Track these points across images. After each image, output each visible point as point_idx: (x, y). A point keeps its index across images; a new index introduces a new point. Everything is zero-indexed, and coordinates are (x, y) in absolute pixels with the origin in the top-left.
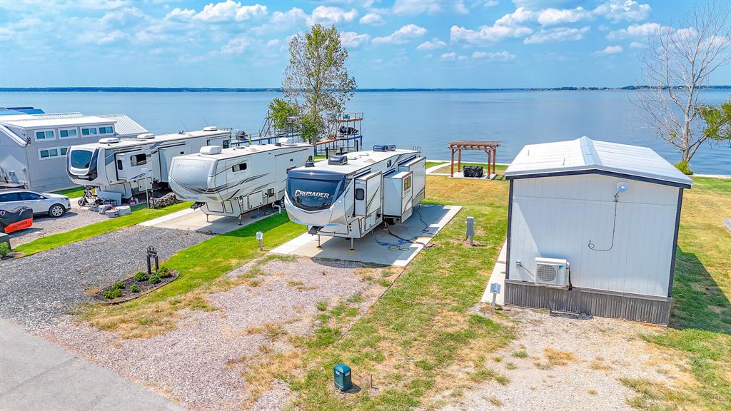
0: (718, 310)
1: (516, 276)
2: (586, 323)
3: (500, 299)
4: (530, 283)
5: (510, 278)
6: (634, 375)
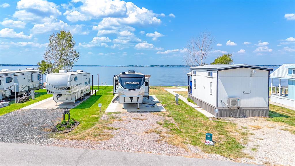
4: (225, 108)
5: (219, 107)
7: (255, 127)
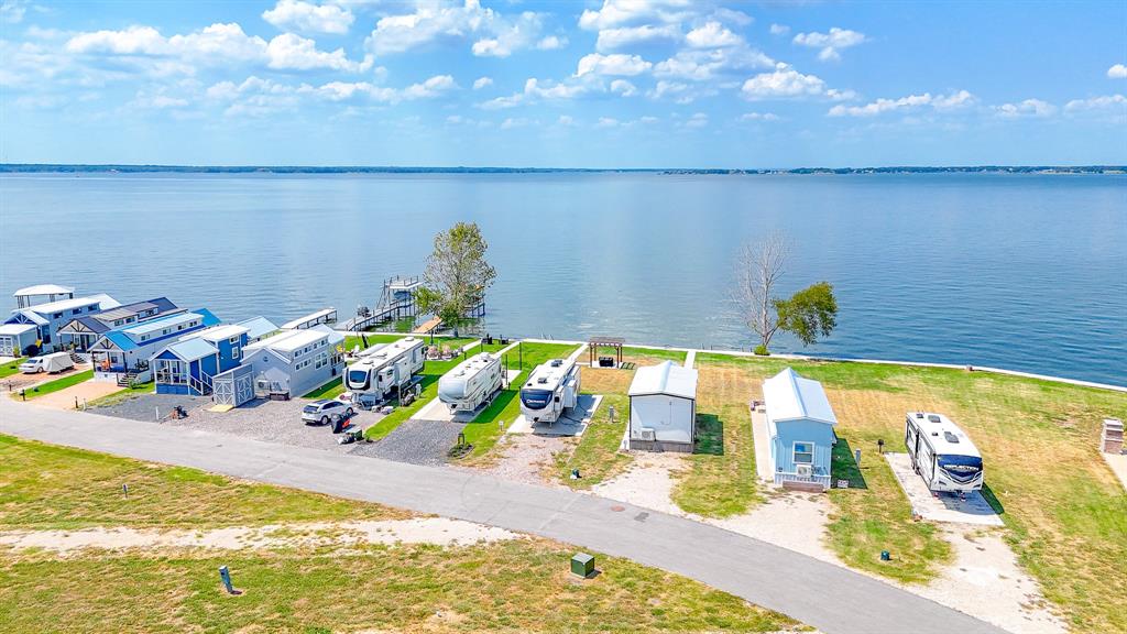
0: (715, 447)
1: (633, 437)
2: (662, 454)
3: (628, 448)
4: (639, 439)
6: (672, 468)
7: (647, 466)
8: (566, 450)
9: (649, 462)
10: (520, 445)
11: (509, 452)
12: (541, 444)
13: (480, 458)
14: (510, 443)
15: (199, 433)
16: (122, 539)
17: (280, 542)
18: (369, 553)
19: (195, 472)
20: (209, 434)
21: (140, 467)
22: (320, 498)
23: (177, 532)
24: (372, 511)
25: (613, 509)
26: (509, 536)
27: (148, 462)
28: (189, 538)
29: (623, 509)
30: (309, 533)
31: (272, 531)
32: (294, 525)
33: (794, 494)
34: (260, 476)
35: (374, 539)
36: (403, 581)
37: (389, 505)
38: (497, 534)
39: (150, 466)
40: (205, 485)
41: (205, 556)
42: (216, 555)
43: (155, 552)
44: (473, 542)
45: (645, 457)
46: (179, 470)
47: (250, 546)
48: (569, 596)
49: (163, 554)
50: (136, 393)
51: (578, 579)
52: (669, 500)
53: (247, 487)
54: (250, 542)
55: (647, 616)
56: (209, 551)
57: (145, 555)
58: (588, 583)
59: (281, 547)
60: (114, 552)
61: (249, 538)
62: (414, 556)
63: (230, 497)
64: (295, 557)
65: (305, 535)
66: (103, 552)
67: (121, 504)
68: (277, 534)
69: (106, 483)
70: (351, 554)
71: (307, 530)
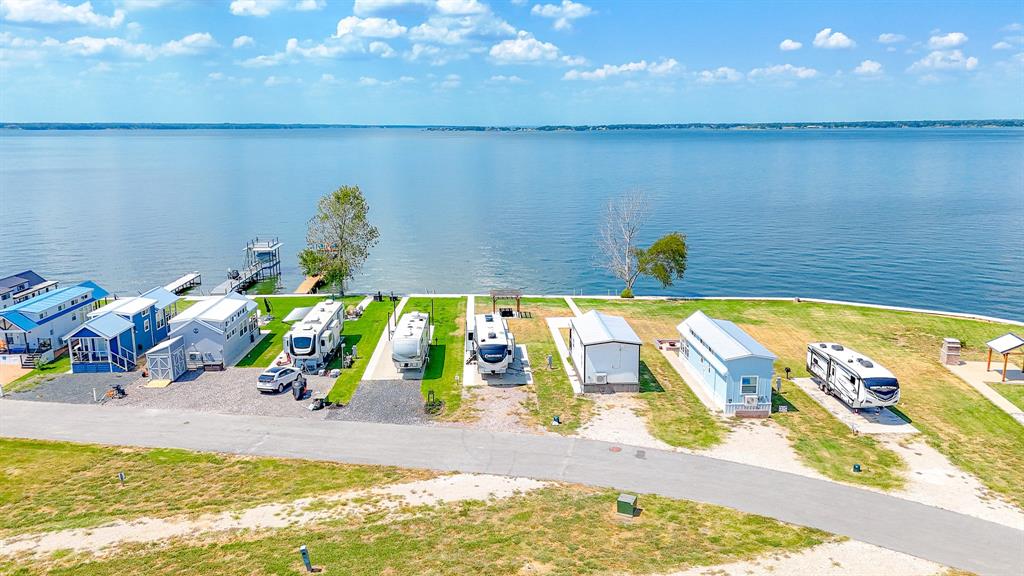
0: (653, 384)
1: (587, 382)
2: (614, 395)
3: (582, 392)
4: (593, 384)
6: (633, 407)
7: (610, 407)
8: (529, 399)
9: (609, 404)
10: (486, 397)
11: (479, 405)
12: (505, 395)
13: (458, 412)
14: (475, 396)
15: (153, 411)
16: (154, 530)
17: (323, 514)
18: (419, 515)
19: (181, 452)
20: (165, 411)
21: (113, 453)
22: (333, 468)
23: (207, 515)
24: (392, 474)
25: (612, 450)
26: (540, 485)
27: (119, 446)
28: (226, 520)
29: (619, 450)
30: (347, 504)
31: (307, 505)
32: (326, 497)
33: (747, 422)
34: (253, 450)
35: (414, 501)
36: (471, 539)
37: (405, 466)
38: (526, 485)
39: (125, 451)
40: (201, 465)
41: (256, 538)
42: (267, 535)
43: (199, 539)
44: (511, 495)
45: (603, 400)
46: (160, 452)
47: (296, 522)
48: (629, 535)
49: (209, 541)
50: (49, 375)
51: (627, 519)
52: (651, 437)
53: (248, 462)
54: (293, 519)
55: (707, 543)
56: (257, 533)
57: (191, 543)
58: (638, 520)
59: (328, 520)
60: (154, 544)
61: (289, 515)
62: (464, 513)
63: (238, 475)
64: (349, 528)
65: (345, 505)
66: (143, 547)
67: (123, 493)
68: (313, 507)
69: (89, 474)
70: (402, 519)
71: (343, 499)
